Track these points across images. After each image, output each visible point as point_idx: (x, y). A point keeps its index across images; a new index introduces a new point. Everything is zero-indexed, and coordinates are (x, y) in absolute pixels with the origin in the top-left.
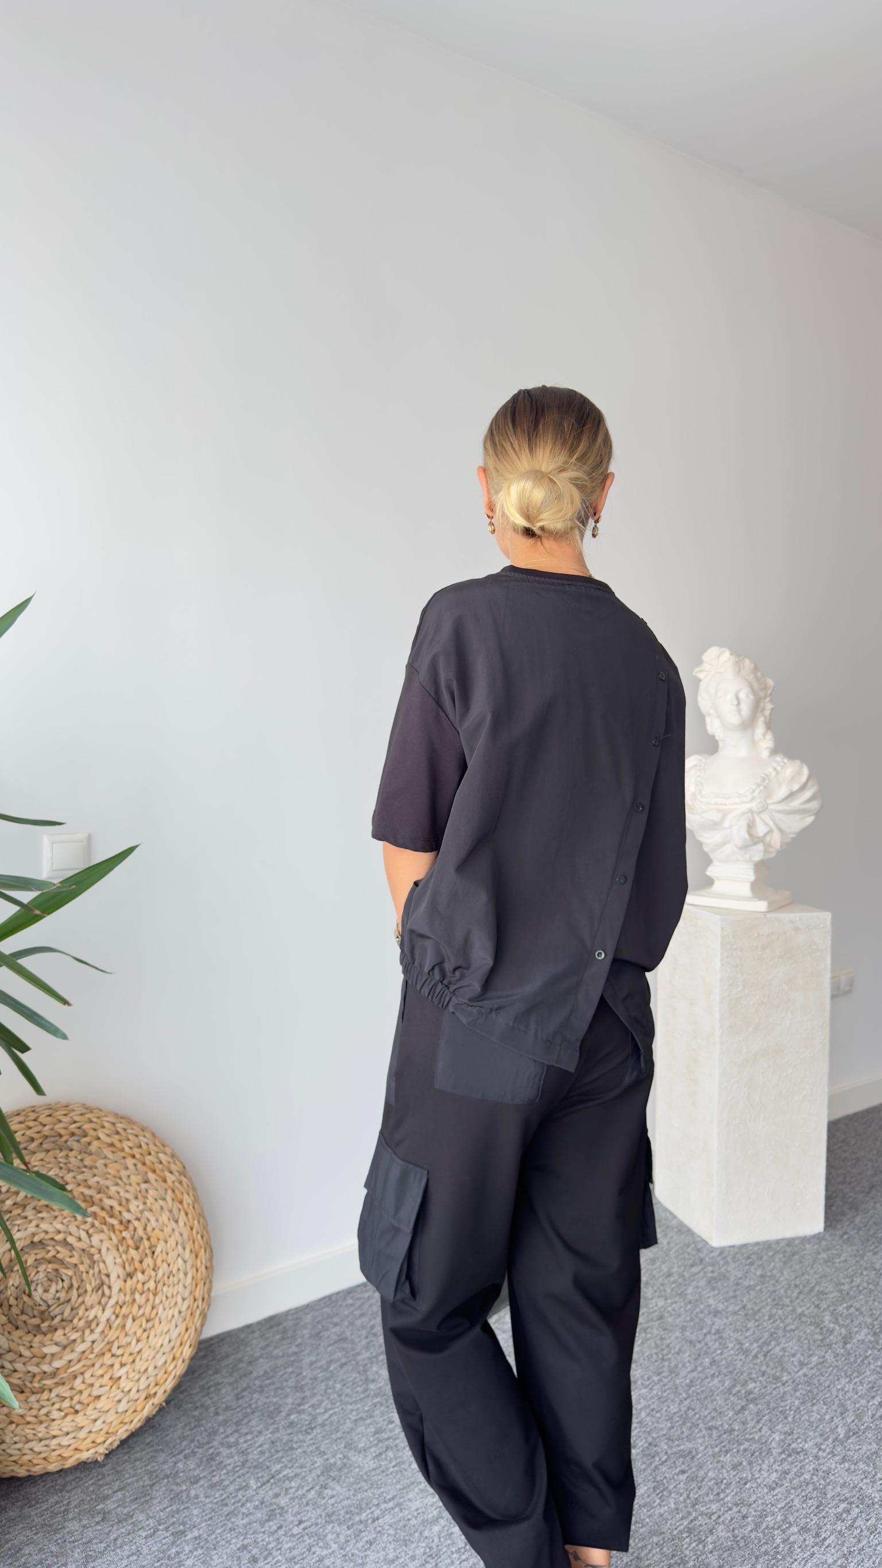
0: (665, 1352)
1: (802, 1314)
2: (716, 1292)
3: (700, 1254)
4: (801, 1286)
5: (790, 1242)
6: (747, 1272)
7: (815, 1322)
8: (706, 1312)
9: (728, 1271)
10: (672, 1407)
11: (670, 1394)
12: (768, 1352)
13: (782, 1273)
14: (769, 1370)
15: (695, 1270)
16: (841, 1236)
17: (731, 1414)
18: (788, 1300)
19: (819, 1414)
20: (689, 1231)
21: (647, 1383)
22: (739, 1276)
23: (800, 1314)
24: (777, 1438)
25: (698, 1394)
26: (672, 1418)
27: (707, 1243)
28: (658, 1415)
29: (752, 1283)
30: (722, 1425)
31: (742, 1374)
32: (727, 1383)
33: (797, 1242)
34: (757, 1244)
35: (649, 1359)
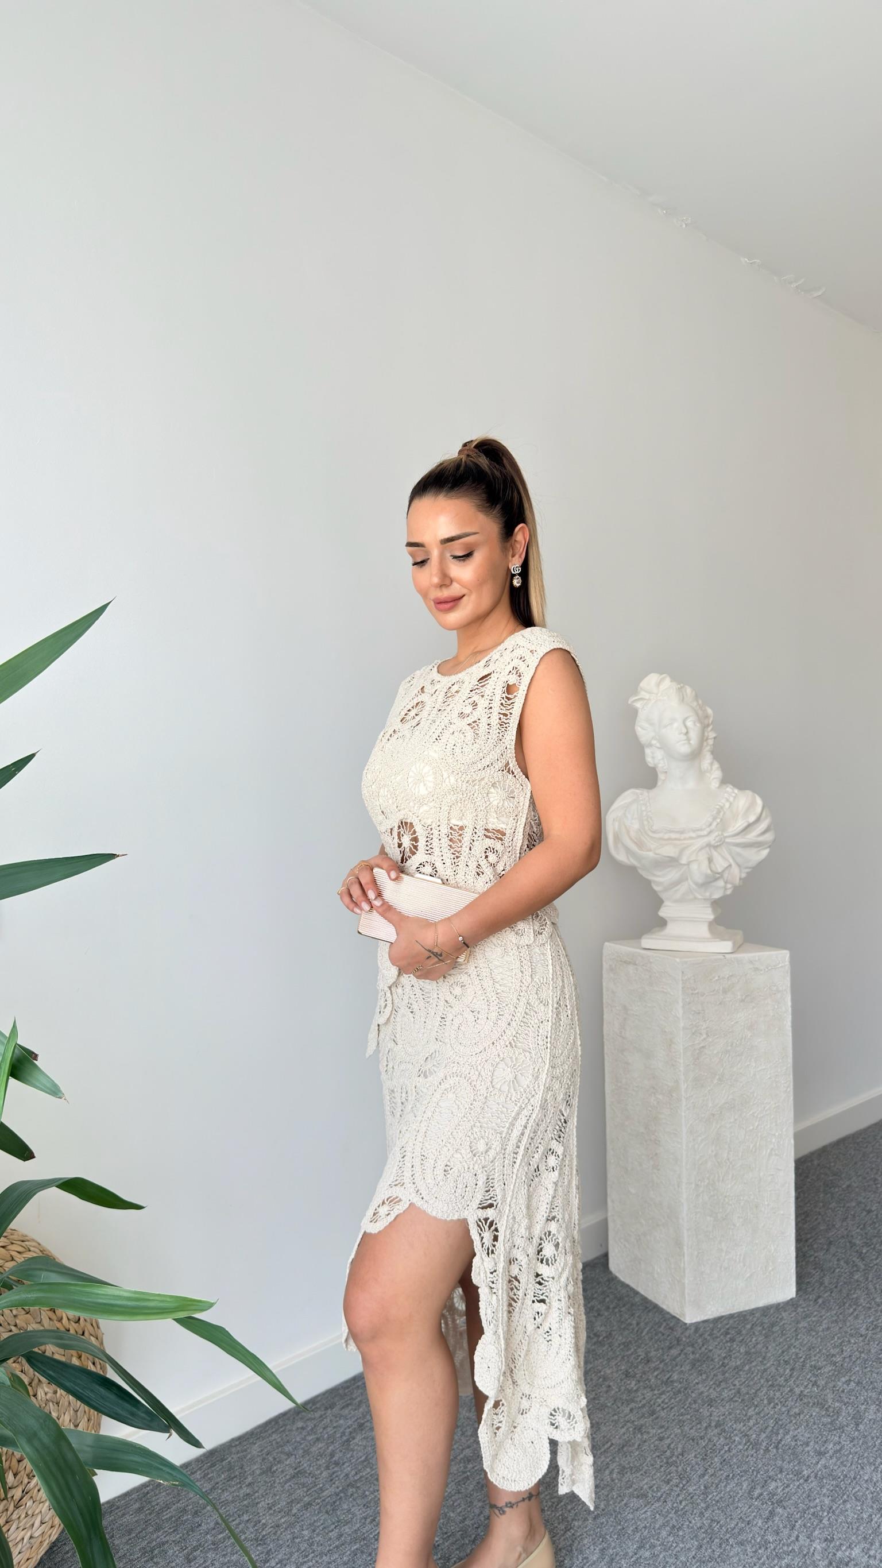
0: (668, 1453)
1: (801, 1396)
2: (704, 1376)
3: (675, 1333)
4: (792, 1361)
5: (765, 1310)
6: (730, 1351)
7: (818, 1401)
8: (700, 1401)
9: (711, 1351)
10: (693, 1522)
11: (687, 1505)
12: (779, 1443)
13: (767, 1348)
14: (786, 1466)
15: (674, 1352)
16: (815, 1300)
17: (760, 1524)
18: (782, 1378)
19: (855, 1514)
20: (656, 1308)
21: (659, 1494)
22: (724, 1355)
23: (800, 1395)
24: (818, 1547)
25: (718, 1501)
26: (696, 1536)
27: (678, 1319)
28: (681, 1533)
29: (739, 1363)
30: (753, 1537)
31: (758, 1472)
32: (745, 1486)
33: (772, 1311)
34: (731, 1316)
35: (652, 1465)
